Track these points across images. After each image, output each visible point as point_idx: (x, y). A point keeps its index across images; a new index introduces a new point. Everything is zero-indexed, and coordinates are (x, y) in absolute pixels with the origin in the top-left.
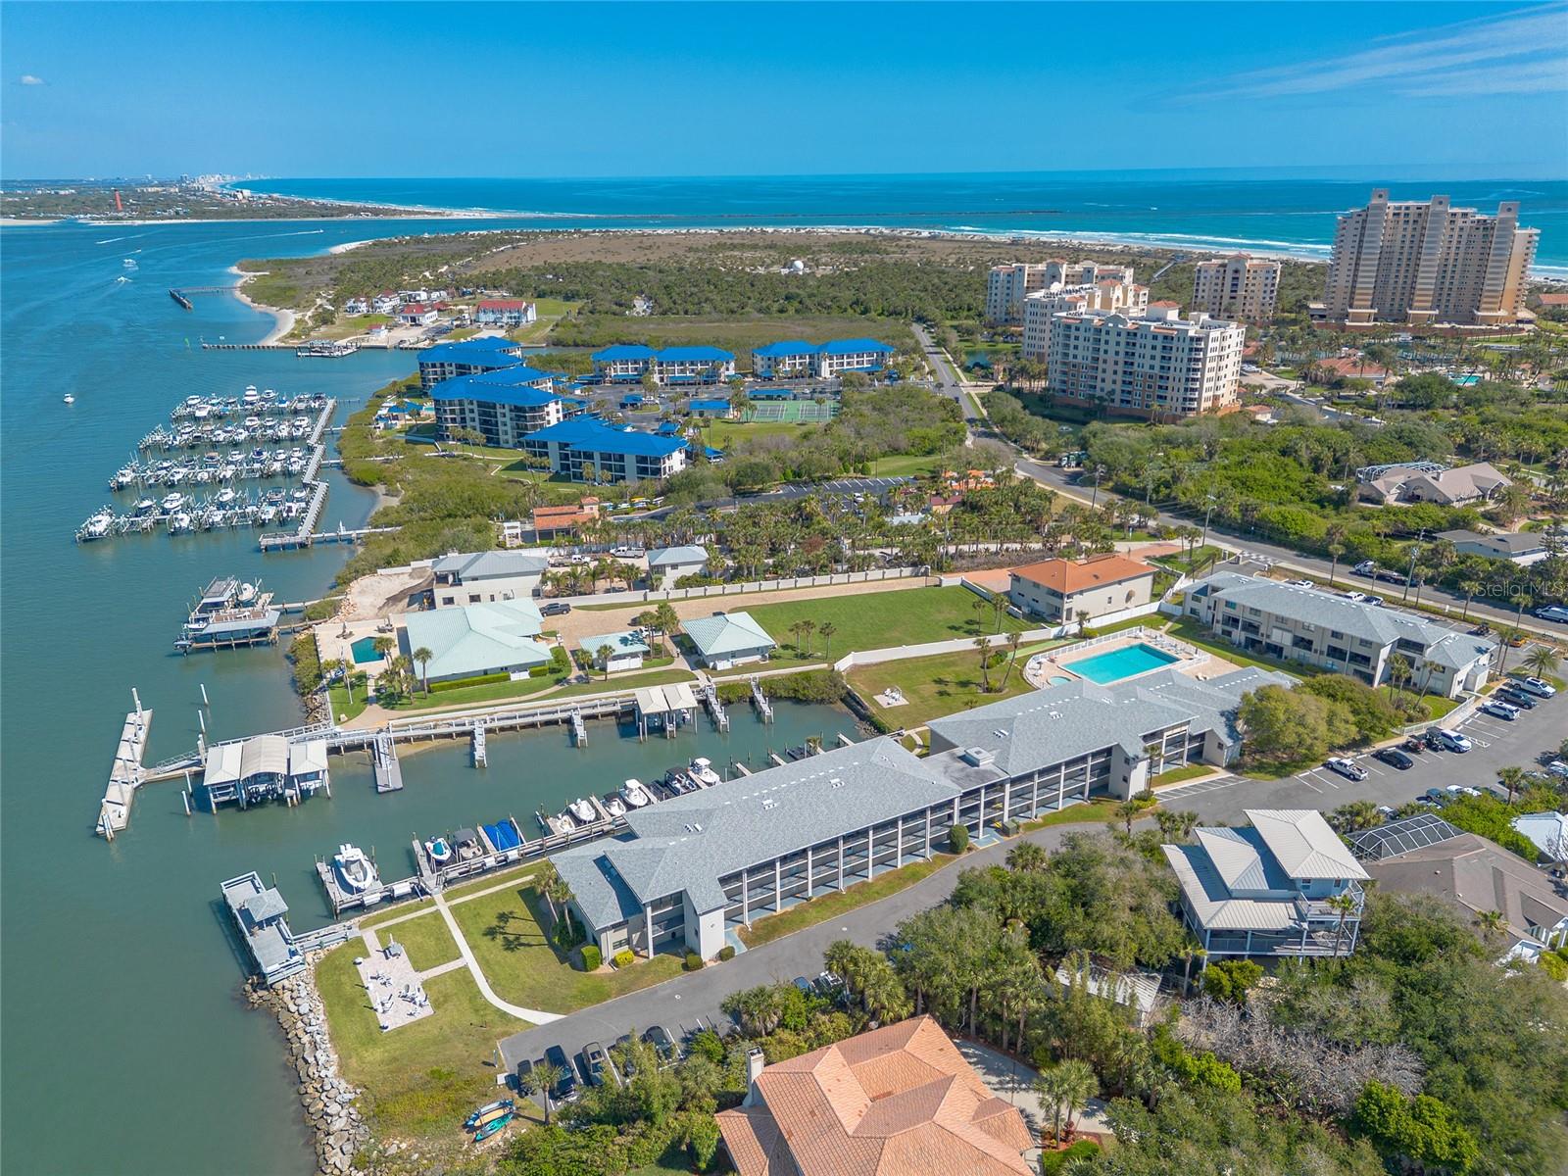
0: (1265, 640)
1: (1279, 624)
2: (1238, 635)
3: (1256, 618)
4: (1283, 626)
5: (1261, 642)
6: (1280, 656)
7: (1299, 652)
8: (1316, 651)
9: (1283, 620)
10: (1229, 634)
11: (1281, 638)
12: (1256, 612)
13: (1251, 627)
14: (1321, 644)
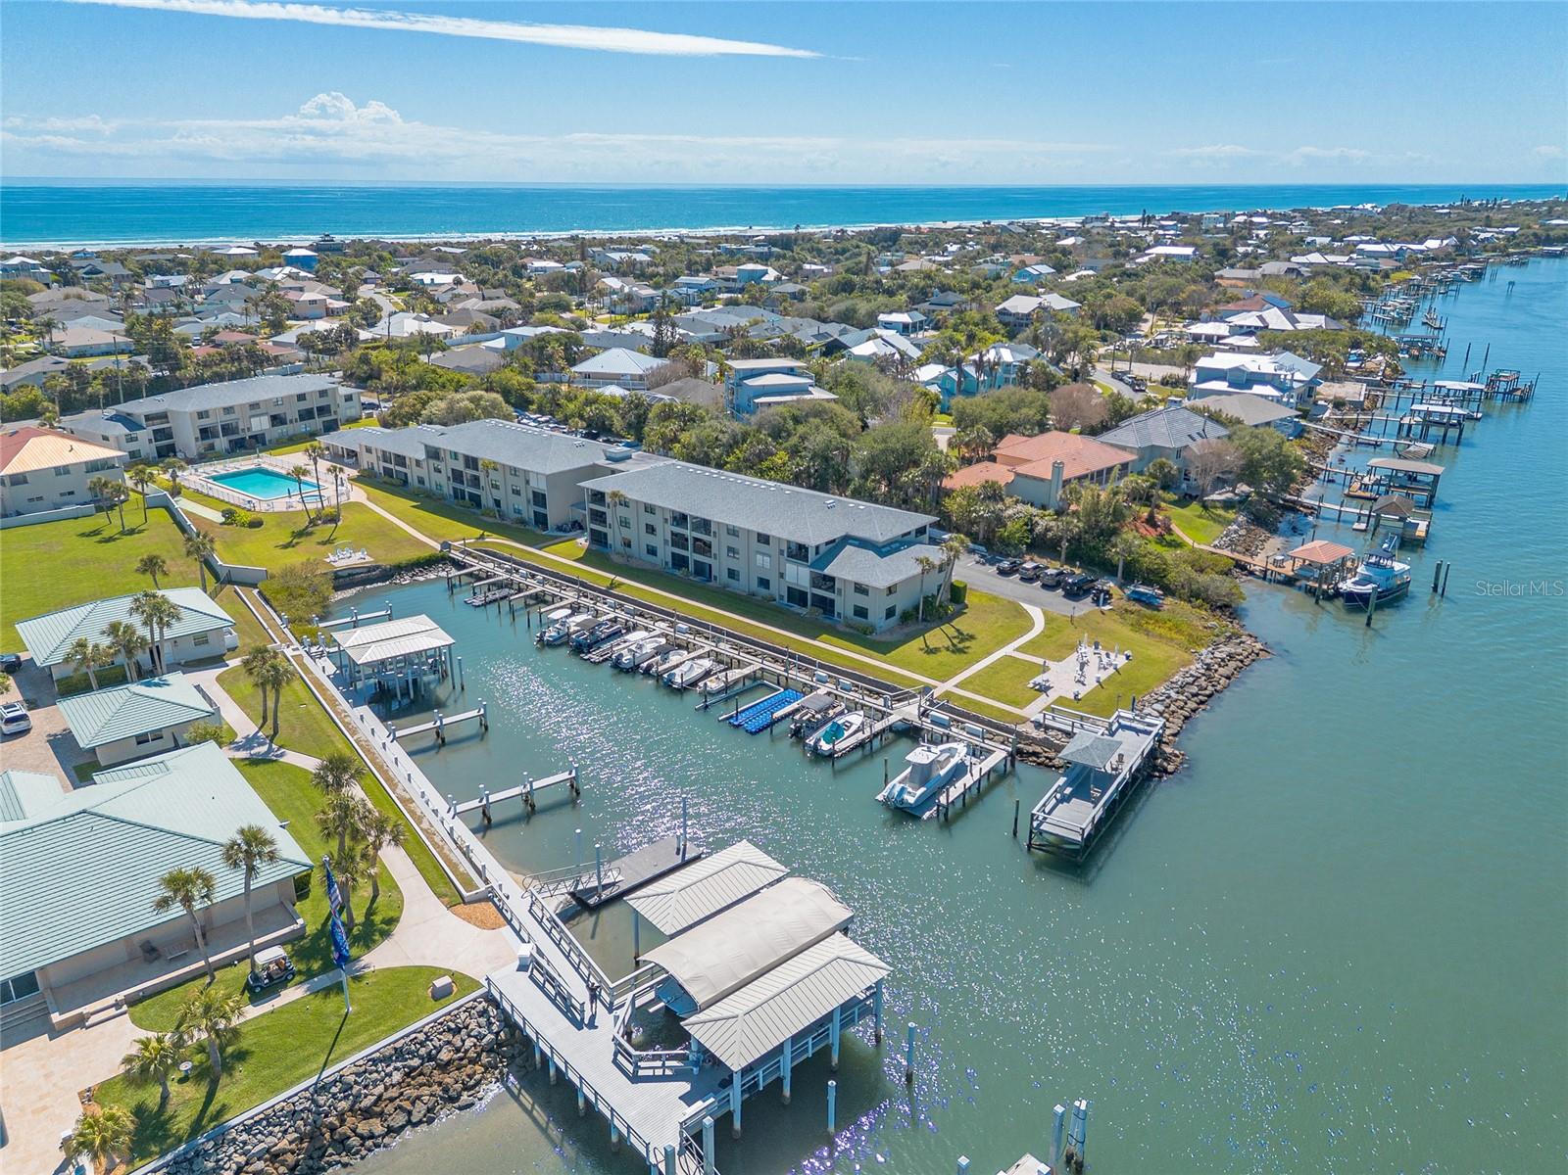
0: (248, 435)
1: (254, 412)
2: (222, 443)
3: (233, 416)
4: (258, 411)
5: (244, 439)
6: (264, 444)
7: (280, 429)
8: (291, 421)
9: (254, 406)
10: (212, 447)
11: (260, 424)
12: (228, 410)
13: (227, 430)
14: (292, 413)
